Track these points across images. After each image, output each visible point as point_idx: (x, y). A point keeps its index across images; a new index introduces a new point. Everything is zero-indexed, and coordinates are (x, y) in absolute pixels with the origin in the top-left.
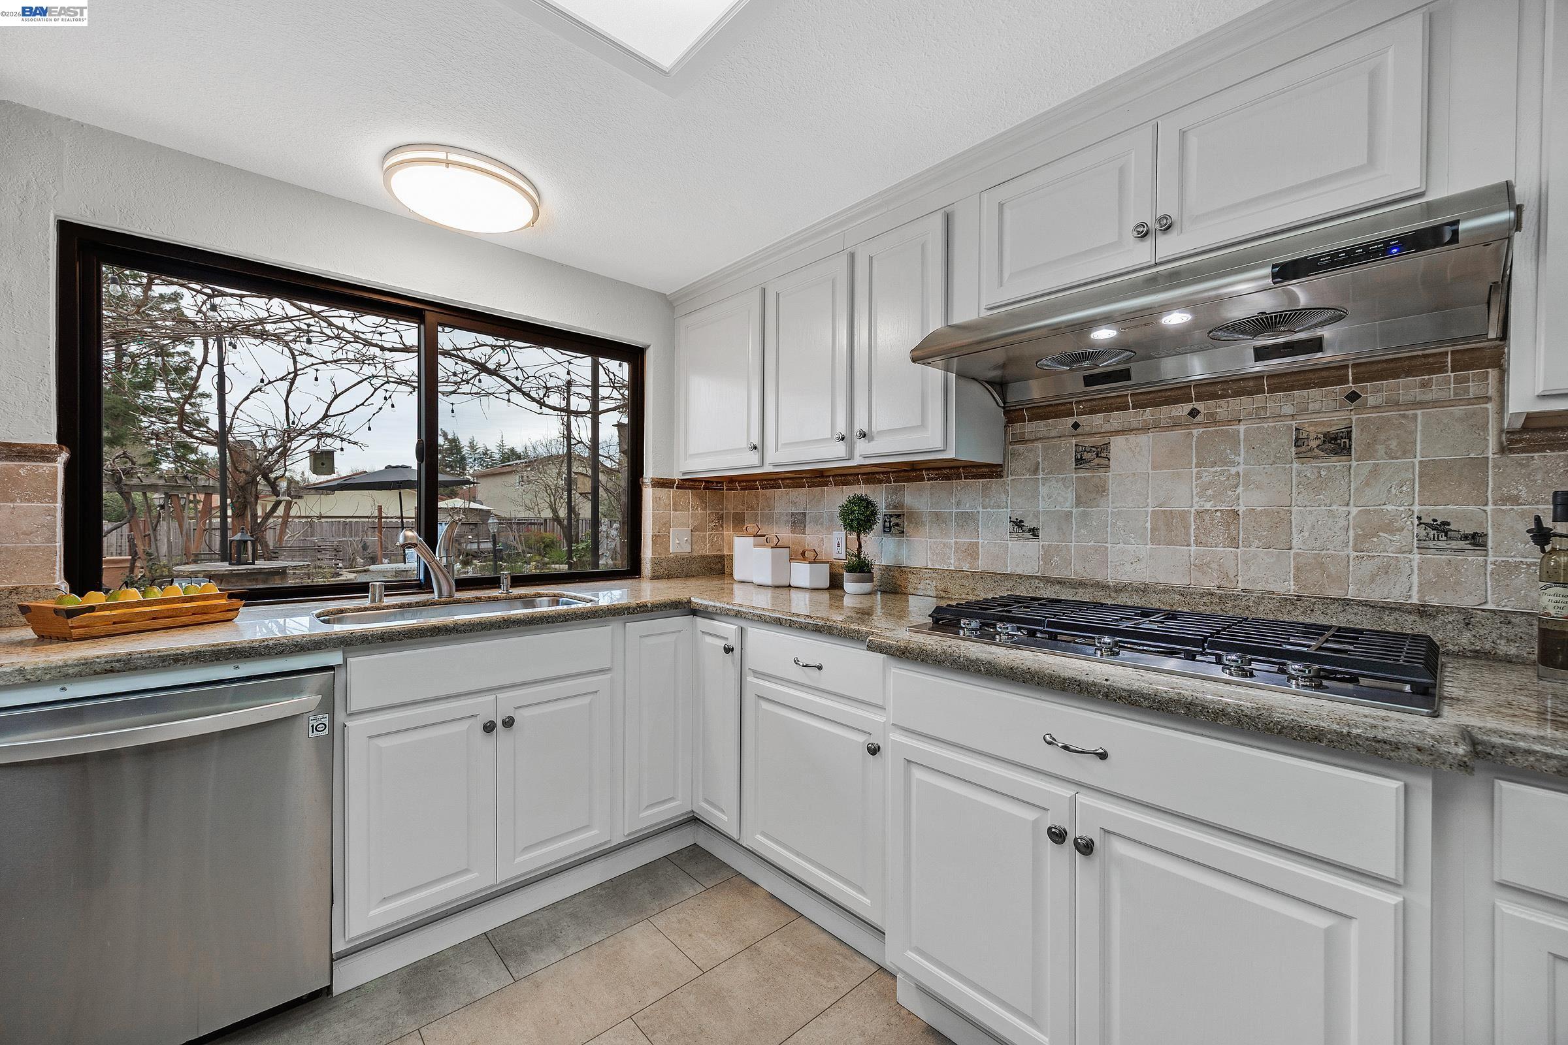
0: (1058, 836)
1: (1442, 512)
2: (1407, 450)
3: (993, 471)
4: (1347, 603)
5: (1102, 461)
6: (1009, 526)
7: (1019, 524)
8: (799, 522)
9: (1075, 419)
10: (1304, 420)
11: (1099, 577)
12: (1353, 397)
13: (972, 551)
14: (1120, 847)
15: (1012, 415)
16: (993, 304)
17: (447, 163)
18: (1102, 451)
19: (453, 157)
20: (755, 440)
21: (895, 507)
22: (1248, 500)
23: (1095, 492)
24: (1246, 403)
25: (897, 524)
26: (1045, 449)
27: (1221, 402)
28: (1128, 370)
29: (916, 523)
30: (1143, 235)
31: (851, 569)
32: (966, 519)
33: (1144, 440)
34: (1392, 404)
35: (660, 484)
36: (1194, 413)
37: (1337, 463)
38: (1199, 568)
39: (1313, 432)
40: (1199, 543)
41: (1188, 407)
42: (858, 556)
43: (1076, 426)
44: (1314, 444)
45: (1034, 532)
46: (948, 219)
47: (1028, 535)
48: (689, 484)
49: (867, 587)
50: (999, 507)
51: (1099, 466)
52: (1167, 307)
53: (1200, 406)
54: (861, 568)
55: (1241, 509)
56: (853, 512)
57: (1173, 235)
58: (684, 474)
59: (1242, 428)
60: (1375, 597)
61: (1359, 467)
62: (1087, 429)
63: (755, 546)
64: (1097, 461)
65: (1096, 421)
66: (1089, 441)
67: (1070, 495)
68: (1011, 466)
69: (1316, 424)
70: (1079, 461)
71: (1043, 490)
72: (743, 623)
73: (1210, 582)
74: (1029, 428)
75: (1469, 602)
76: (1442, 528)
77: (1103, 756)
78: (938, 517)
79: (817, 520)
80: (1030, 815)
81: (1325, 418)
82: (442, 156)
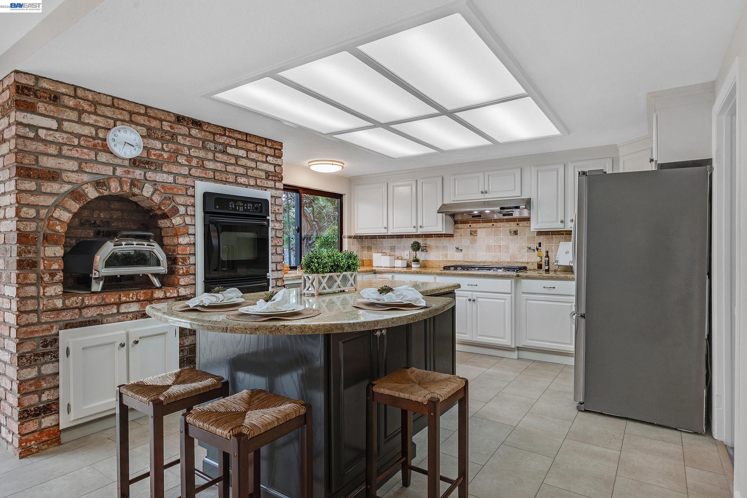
0: (470, 300)
1: (530, 246)
2: (525, 235)
3: (451, 236)
4: (517, 262)
5: (476, 234)
6: (455, 249)
7: (458, 248)
8: (393, 248)
9: (470, 224)
10: (511, 228)
11: (475, 260)
12: (518, 224)
13: (446, 256)
14: (479, 299)
15: (456, 222)
16: (453, 200)
17: (333, 164)
18: (476, 232)
19: (334, 163)
20: (386, 226)
21: (424, 244)
22: (503, 243)
23: (473, 242)
24: (501, 224)
25: (425, 249)
26: (463, 231)
27: (498, 223)
28: (481, 215)
29: (431, 249)
30: (482, 193)
31: (414, 261)
32: (445, 247)
33: (484, 230)
34: (523, 226)
35: (350, 237)
36: (493, 225)
37: (516, 236)
38: (494, 257)
39: (512, 230)
40: (494, 252)
41: (492, 224)
42: (416, 258)
43: (470, 226)
44: (512, 233)
45: (461, 250)
46: (443, 178)
47: (460, 251)
48: (356, 237)
49: (419, 266)
50: (453, 244)
51: (475, 235)
52: (486, 210)
53: (494, 224)
54: (416, 261)
55: (501, 245)
56: (415, 246)
57: (487, 194)
58: (356, 234)
59: (501, 229)
60: (521, 261)
61: (519, 237)
62: (473, 227)
63: (382, 256)
64: (475, 234)
65: (474, 225)
66: (473, 230)
67: (469, 242)
68: (455, 235)
69: (512, 229)
70: (471, 234)
71: (463, 240)
72: (393, 274)
73: (496, 260)
74: (460, 226)
75: (533, 261)
76: (530, 248)
77: (476, 285)
78: (437, 247)
79: (399, 248)
80: (465, 298)
81: (514, 228)
82: (331, 163)
